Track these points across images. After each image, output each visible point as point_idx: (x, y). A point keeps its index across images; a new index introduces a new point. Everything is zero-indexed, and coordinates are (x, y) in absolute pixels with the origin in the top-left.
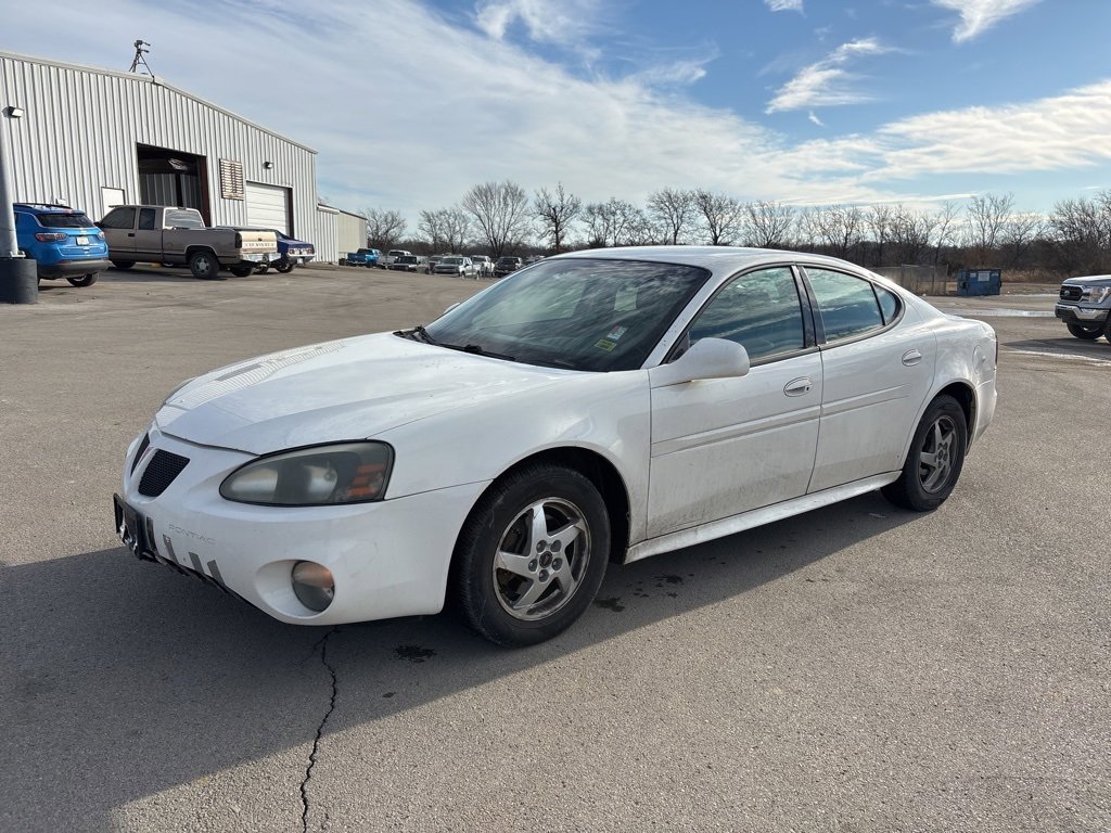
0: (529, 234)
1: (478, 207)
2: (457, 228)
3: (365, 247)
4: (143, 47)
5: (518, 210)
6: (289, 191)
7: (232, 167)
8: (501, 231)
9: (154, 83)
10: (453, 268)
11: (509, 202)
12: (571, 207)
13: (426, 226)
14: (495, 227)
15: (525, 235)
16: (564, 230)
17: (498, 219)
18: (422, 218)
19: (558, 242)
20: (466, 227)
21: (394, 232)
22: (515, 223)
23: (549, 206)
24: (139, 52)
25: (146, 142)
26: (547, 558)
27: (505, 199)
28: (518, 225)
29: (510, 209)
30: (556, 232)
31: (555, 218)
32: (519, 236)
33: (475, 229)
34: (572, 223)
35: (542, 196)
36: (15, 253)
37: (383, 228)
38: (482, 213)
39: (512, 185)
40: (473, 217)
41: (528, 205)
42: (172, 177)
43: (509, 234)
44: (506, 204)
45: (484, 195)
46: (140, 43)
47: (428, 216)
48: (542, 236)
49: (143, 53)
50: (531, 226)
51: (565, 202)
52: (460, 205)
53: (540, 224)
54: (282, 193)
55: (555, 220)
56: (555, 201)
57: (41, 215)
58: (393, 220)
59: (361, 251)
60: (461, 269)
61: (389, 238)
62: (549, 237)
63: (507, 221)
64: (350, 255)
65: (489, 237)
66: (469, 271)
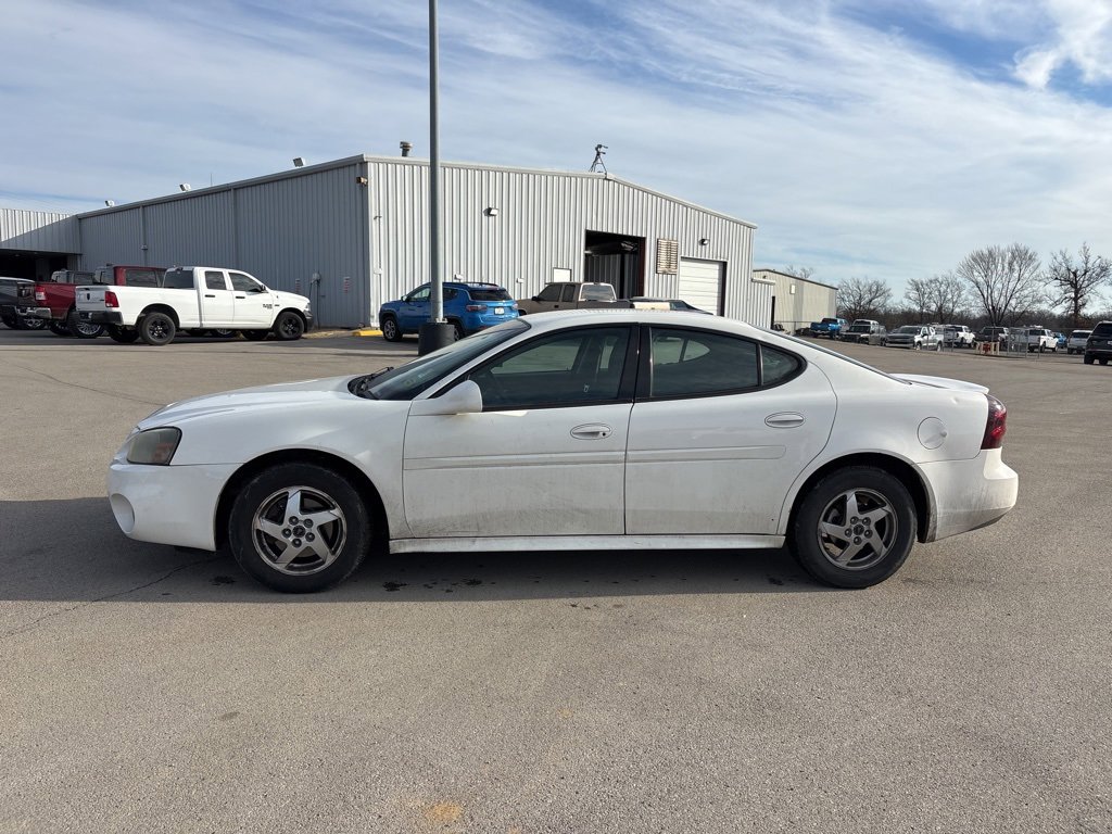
0: (1040, 301)
1: (976, 274)
2: (949, 296)
3: (834, 317)
4: (601, 150)
5: (1026, 275)
6: (724, 265)
7: (669, 245)
8: (1002, 299)
9: (606, 179)
10: (907, 338)
11: (1017, 268)
12: (1099, 270)
13: (914, 294)
14: (996, 294)
15: (1033, 302)
16: (1086, 297)
17: (999, 286)
18: (910, 287)
19: (1077, 309)
20: (959, 296)
21: (878, 301)
22: (1022, 289)
23: (1069, 270)
24: (598, 154)
25: (594, 229)
26: (300, 531)
27: (1010, 264)
28: (1026, 292)
29: (1016, 275)
30: (1076, 299)
31: (1075, 283)
32: (1026, 304)
33: (971, 297)
34: (1097, 288)
35: (1060, 258)
36: (440, 319)
37: (867, 297)
38: (980, 279)
39: (1022, 248)
40: (969, 285)
41: (1041, 268)
42: (618, 256)
43: (1013, 302)
44: (1011, 269)
45: (985, 261)
46: (600, 146)
47: (917, 285)
48: (1056, 303)
49: (602, 155)
50: (1041, 293)
51: (1089, 265)
52: (954, 272)
53: (1054, 290)
54: (717, 267)
55: (1074, 285)
56: (1077, 263)
57: (473, 291)
58: (877, 290)
59: (826, 321)
60: (917, 338)
61: (872, 307)
62: (1065, 305)
63: (1011, 287)
64: (813, 324)
65: (986, 305)
66: (928, 341)
